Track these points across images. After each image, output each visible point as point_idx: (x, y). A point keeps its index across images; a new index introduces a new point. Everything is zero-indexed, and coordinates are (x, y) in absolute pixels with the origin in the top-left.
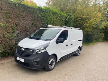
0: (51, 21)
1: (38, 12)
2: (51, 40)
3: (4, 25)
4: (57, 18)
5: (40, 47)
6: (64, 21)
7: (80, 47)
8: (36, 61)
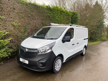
0: (59, 20)
1: (47, 11)
2: (57, 39)
3: (16, 24)
4: (64, 17)
5: (46, 47)
6: (70, 20)
7: (85, 46)
8: (42, 63)
